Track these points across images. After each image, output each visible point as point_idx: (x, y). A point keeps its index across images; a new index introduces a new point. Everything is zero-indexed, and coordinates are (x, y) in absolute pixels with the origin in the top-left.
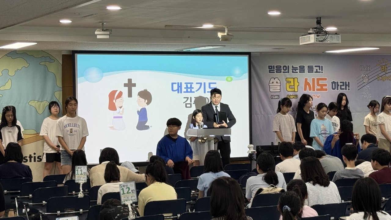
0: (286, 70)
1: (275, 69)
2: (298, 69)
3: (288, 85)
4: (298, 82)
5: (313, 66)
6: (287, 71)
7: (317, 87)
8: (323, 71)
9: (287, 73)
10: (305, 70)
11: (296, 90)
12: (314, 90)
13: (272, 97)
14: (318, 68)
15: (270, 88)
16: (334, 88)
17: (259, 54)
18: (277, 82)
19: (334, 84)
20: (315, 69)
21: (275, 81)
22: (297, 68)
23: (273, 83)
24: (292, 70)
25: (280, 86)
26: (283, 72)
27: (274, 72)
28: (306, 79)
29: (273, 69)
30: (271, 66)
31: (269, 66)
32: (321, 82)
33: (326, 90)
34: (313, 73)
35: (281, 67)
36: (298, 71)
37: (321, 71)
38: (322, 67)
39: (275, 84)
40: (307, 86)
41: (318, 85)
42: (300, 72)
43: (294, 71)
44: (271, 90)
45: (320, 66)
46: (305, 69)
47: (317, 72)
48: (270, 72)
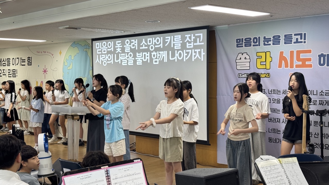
0: (256, 42)
1: (243, 43)
2: (271, 41)
3: (259, 61)
4: (270, 57)
5: (292, 35)
6: (258, 44)
7: (296, 62)
8: (306, 41)
9: (258, 46)
10: (281, 41)
11: (268, 67)
12: (292, 67)
13: (239, 76)
14: (300, 36)
15: (237, 65)
16: (322, 63)
17: (227, 26)
18: (245, 57)
19: (322, 58)
20: (294, 39)
21: (243, 57)
22: (270, 38)
23: (240, 59)
24: (263, 42)
25: (249, 62)
26: (254, 46)
27: (242, 46)
28: (282, 53)
29: (241, 43)
30: (240, 39)
31: (237, 40)
32: (302, 56)
33: (310, 66)
34: (292, 43)
35: (250, 39)
36: (271, 43)
37: (303, 40)
38: (305, 34)
39: (243, 60)
40: (283, 61)
41: (298, 59)
42: (273, 44)
43: (266, 43)
44: (239, 67)
45: (302, 34)
46: (280, 39)
47: (297, 42)
48: (237, 47)
